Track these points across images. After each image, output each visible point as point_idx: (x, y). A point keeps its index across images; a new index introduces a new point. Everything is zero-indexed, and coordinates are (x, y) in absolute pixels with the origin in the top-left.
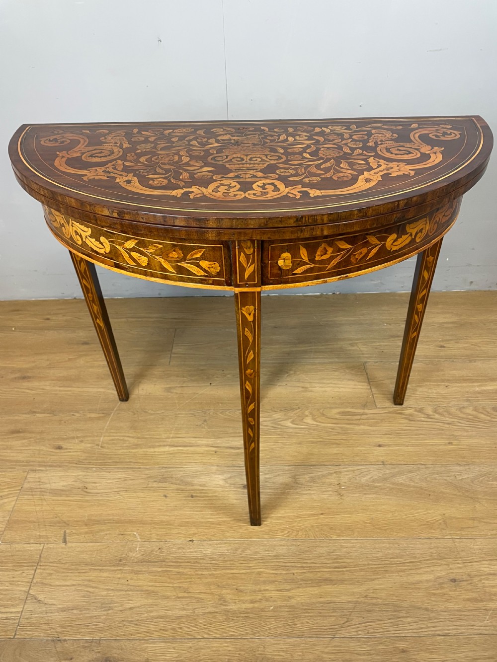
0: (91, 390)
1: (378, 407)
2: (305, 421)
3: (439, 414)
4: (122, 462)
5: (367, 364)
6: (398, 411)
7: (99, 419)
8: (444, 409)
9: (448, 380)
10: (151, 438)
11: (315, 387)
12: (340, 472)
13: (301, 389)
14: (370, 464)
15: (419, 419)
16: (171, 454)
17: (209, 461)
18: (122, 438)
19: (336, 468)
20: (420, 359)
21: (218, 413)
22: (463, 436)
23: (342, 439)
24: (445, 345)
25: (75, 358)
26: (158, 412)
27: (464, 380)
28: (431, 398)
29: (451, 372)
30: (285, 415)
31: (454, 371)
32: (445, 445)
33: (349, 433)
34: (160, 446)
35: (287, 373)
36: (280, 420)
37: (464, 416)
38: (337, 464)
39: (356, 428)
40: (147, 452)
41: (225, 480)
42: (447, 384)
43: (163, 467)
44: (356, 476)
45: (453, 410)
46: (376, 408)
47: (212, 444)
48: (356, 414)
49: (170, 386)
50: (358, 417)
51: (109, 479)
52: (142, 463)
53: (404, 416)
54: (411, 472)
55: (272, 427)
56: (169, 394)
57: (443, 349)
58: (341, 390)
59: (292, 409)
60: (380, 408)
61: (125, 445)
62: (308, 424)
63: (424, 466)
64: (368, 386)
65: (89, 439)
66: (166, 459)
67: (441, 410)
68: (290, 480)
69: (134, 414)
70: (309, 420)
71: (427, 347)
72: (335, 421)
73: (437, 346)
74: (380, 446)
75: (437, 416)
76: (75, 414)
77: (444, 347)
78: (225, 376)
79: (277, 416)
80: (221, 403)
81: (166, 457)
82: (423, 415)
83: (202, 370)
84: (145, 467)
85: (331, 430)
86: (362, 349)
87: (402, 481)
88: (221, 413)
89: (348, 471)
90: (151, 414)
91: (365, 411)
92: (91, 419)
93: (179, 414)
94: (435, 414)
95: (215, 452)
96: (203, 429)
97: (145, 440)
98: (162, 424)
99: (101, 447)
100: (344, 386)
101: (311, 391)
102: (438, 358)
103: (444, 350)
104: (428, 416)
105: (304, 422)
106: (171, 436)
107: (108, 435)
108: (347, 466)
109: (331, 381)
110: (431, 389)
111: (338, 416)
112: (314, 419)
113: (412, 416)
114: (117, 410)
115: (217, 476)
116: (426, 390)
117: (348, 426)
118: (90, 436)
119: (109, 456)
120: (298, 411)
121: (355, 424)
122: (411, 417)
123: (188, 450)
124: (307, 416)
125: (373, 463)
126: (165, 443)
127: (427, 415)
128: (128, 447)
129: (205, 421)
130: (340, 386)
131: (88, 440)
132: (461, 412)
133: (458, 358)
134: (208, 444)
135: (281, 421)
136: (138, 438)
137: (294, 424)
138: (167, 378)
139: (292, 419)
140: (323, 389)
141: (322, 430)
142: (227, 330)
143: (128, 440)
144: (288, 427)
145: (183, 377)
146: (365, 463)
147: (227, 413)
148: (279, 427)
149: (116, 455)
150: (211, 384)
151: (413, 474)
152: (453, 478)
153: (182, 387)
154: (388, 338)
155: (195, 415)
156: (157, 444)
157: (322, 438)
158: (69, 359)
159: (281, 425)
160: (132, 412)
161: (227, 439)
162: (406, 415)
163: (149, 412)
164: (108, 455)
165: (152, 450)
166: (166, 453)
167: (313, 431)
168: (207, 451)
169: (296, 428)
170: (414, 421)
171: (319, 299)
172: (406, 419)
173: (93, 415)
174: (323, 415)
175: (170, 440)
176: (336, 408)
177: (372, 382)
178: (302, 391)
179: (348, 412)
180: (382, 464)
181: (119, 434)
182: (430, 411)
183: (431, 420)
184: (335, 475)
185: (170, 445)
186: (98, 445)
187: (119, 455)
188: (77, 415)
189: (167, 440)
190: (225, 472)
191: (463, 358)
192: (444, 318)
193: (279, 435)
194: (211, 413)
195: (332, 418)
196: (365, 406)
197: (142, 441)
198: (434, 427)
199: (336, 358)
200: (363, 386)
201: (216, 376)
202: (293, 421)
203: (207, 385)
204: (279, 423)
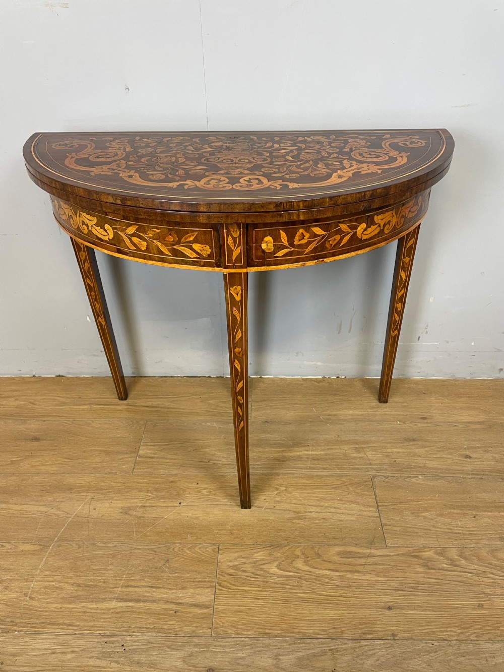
0: (31, 508)
1: (389, 545)
2: (295, 564)
3: (466, 559)
4: (53, 624)
5: (375, 480)
6: (413, 552)
7: (33, 553)
8: (471, 551)
9: (476, 508)
10: (94, 585)
11: (311, 512)
12: (337, 650)
13: (292, 515)
14: (377, 637)
15: (440, 566)
16: (117, 613)
17: (165, 627)
18: (57, 585)
19: (331, 644)
20: (441, 475)
21: (185, 549)
22: (497, 595)
23: (341, 596)
24: (470, 455)
25: (20, 460)
26: (109, 545)
27: (495, 507)
28: (455, 533)
29: (479, 495)
30: (270, 555)
31: (484, 494)
32: (474, 609)
33: (351, 587)
34: (104, 599)
35: (277, 489)
36: (264, 562)
37: (497, 563)
38: (334, 636)
39: (360, 578)
40: (88, 608)
41: (184, 659)
42: (474, 513)
43: (105, 634)
44: (357, 657)
45: (484, 553)
46: (386, 547)
47: (172, 599)
48: (360, 555)
49: (129, 505)
50: (363, 561)
51: (32, 649)
52: (78, 626)
53: (422, 562)
54: (428, 652)
55: (253, 573)
56: (127, 517)
57: (469, 460)
58: (343, 517)
59: (280, 546)
60: (391, 547)
61: (60, 596)
62: (298, 569)
63: (446, 642)
64: (376, 512)
65: (16, 584)
66: (111, 621)
67: (467, 553)
68: (270, 661)
69: (79, 548)
70: (300, 564)
71: (450, 456)
72: (332, 566)
73: (462, 456)
74: (389, 608)
75: (463, 562)
76: (4, 544)
77: (470, 457)
78: (199, 492)
79: (260, 555)
80: (191, 533)
81: (110, 618)
82: (446, 561)
83: (172, 482)
84: (81, 632)
85: (327, 580)
86: (370, 457)
87: (417, 667)
88: (188, 549)
89: (347, 649)
90: (100, 548)
91: (372, 551)
92: (24, 553)
93: (135, 549)
94: (461, 559)
95: (175, 612)
96: (163, 575)
97: (88, 589)
98: (112, 564)
99: (30, 598)
100: (346, 511)
101: (305, 518)
102: (461, 474)
103: (470, 462)
104: (452, 562)
105: (294, 567)
106: (122, 583)
107: (41, 579)
108: (346, 641)
109: (330, 503)
110: (455, 519)
111: (336, 559)
112: (306, 562)
113: (432, 561)
114: (58, 540)
115: (174, 652)
116: (449, 521)
117: (349, 575)
118: (18, 580)
119: (38, 613)
120: (287, 548)
121: (359, 572)
122: (430, 564)
123: (139, 608)
124: (298, 557)
125: (380, 637)
126: (111, 596)
127: (451, 560)
128: (65, 600)
129: (168, 561)
130: (341, 511)
131: (14, 586)
132: (494, 557)
133: (487, 475)
134: (167, 598)
135: (264, 564)
136: (79, 585)
137: (280, 569)
138: (127, 492)
139: (278, 562)
140: (321, 515)
141: (316, 580)
142: (208, 424)
143: (65, 589)
144: (273, 575)
145: (148, 491)
146: (370, 636)
147: (197, 549)
148: (262, 573)
149: (46, 611)
150: (180, 503)
151: (432, 655)
152: (484, 662)
153: (144, 507)
154: (402, 443)
155: (155, 552)
156: (102, 596)
157: (314, 593)
158: (11, 461)
159: (265, 571)
160: (77, 544)
161: (192, 591)
162: (424, 559)
163: (98, 544)
164: (36, 610)
165: (94, 605)
166: (111, 611)
167: (304, 582)
168: (165, 610)
169: (283, 576)
170: (434, 569)
171: (321, 384)
172: (424, 565)
173: (27, 547)
174: (319, 556)
175: (120, 589)
176: (335, 545)
177: (381, 506)
178: (294, 518)
179: (350, 552)
180: (392, 638)
181: (55, 578)
182: (453, 554)
183: (455, 568)
184: (329, 654)
185: (117, 599)
186: (26, 595)
187: (51, 611)
188: (8, 546)
189: (116, 589)
190: (185, 646)
191: (494, 474)
192: (468, 415)
193: (260, 586)
194: (176, 549)
195: (329, 562)
196: (371, 543)
197: (83, 590)
198: (460, 579)
199: (338, 469)
200: (370, 511)
201: (188, 492)
202: (279, 564)
203: (175, 505)
204: (261, 567)
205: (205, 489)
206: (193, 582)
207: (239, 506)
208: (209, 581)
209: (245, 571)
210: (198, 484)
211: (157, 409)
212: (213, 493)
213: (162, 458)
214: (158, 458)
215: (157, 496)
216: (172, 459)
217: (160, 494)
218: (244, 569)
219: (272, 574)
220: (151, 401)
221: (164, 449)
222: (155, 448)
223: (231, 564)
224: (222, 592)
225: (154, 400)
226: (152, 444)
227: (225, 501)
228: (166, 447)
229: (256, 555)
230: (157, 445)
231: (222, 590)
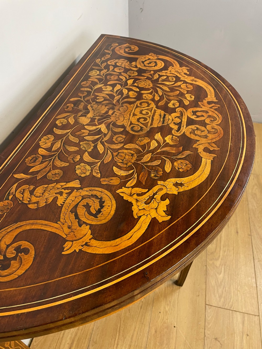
2: (218, 265)
14: (251, 242)
19: (256, 260)
23: (233, 249)
30: (212, 276)
47: (240, 337)
55: (223, 289)
59: (206, 270)
62: (220, 264)
72: (218, 249)
74: (237, 232)
78: (166, 312)
80: (198, 321)
83: (156, 332)
85: (226, 253)
88: (209, 324)
89: (257, 255)
96: (225, 342)
108: (254, 254)
111: (214, 246)
112: (217, 260)
120: (208, 267)
124: (213, 263)
125: (250, 240)
134: (240, 341)
135: (218, 281)
137: (220, 273)
141: (226, 258)
147: (209, 319)
148: (223, 283)
150: (175, 327)
152: (256, 210)
159: (222, 281)
161: (235, 324)
167: (227, 264)
168: (247, 342)
169: (225, 272)
174: (212, 253)
180: (250, 236)
193: (230, 286)
194: (209, 332)
201: (166, 320)
202: (218, 273)
203: (176, 331)
204: (219, 283)
205: (165, 308)
206: (230, 323)
207: (179, 288)
208: (229, 314)
209: (222, 292)
210: (160, 312)
211: (76, 339)
212: (168, 302)
213: (132, 338)
214: (131, 342)
215: (167, 344)
216: (134, 330)
217: (165, 342)
218: (221, 293)
219: (223, 278)
220: (65, 345)
221: (123, 336)
222: (120, 343)
223: (218, 299)
224: (235, 307)
225: (64, 341)
226: (115, 346)
227: (176, 295)
228: (121, 334)
229: (212, 284)
230: (118, 342)
231: (234, 307)
